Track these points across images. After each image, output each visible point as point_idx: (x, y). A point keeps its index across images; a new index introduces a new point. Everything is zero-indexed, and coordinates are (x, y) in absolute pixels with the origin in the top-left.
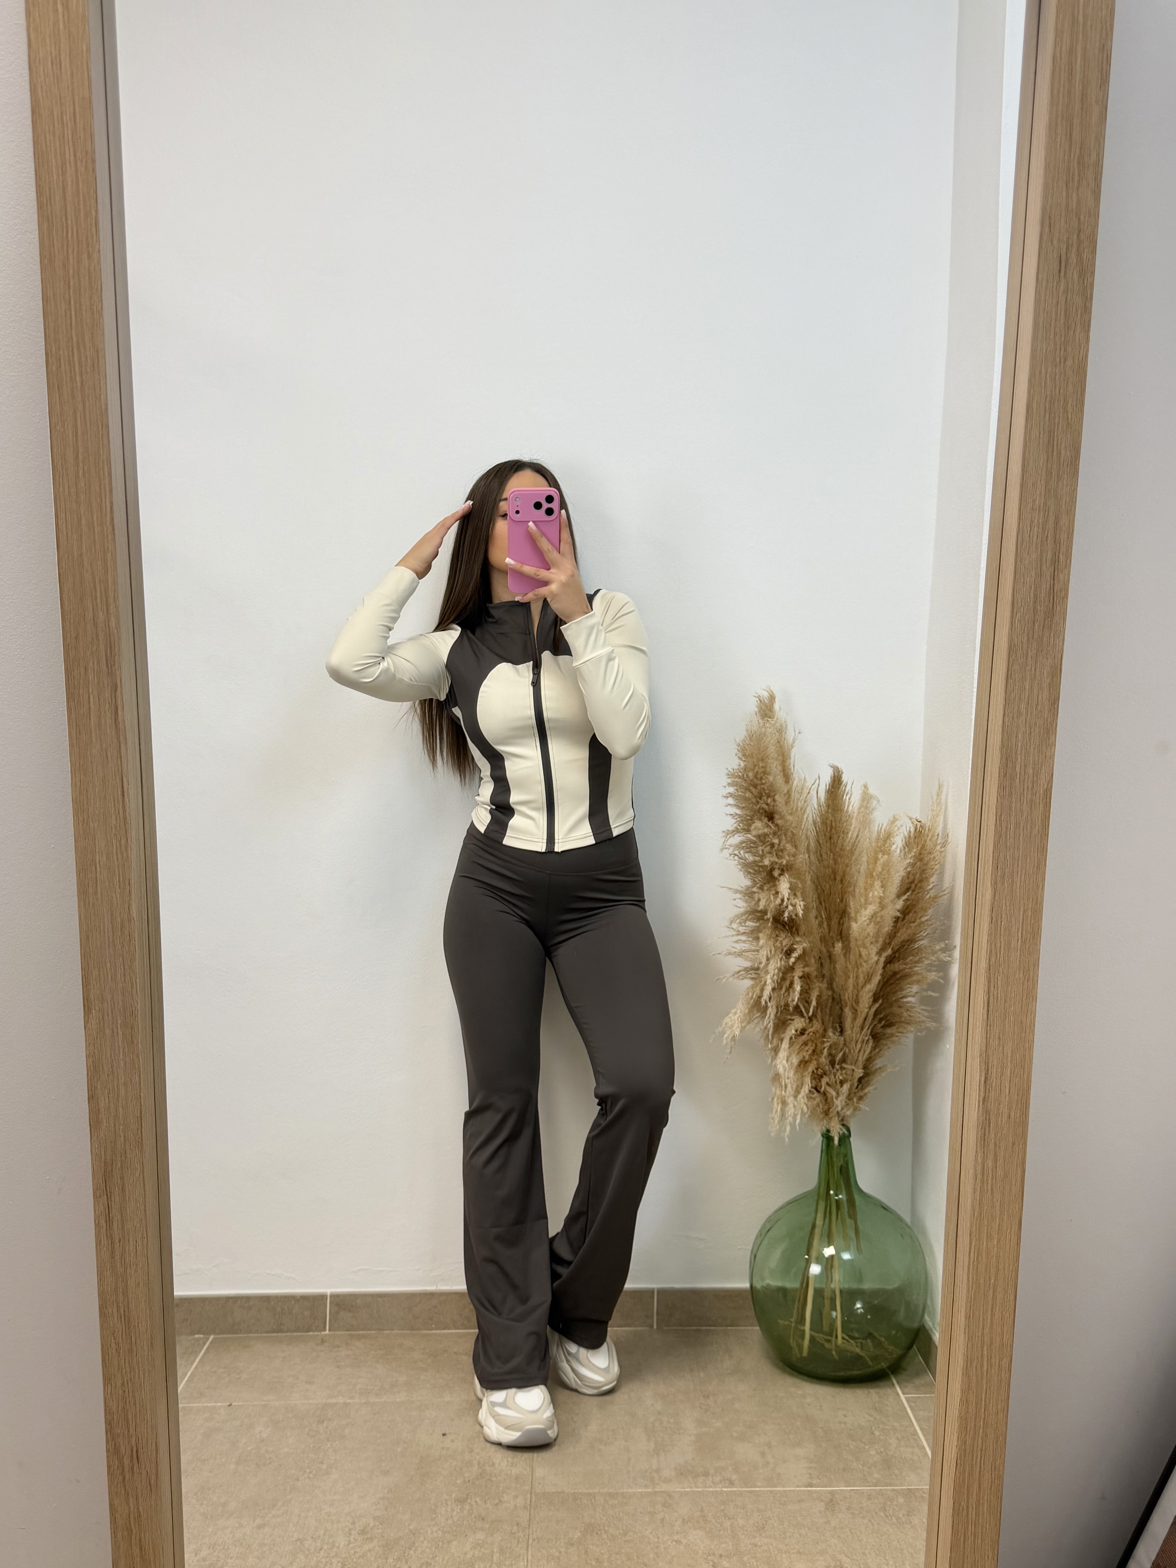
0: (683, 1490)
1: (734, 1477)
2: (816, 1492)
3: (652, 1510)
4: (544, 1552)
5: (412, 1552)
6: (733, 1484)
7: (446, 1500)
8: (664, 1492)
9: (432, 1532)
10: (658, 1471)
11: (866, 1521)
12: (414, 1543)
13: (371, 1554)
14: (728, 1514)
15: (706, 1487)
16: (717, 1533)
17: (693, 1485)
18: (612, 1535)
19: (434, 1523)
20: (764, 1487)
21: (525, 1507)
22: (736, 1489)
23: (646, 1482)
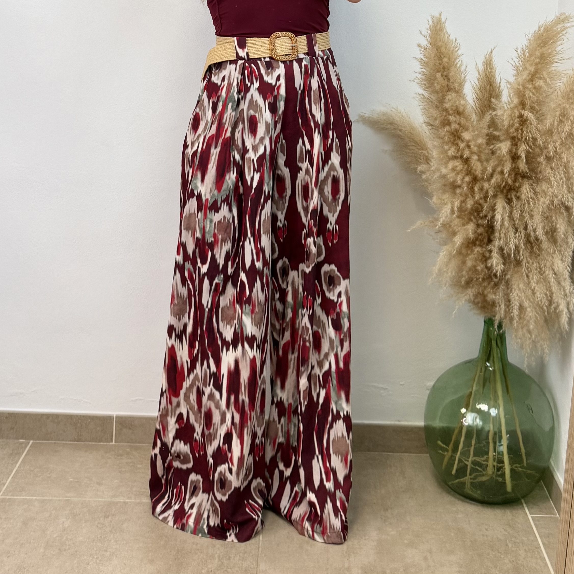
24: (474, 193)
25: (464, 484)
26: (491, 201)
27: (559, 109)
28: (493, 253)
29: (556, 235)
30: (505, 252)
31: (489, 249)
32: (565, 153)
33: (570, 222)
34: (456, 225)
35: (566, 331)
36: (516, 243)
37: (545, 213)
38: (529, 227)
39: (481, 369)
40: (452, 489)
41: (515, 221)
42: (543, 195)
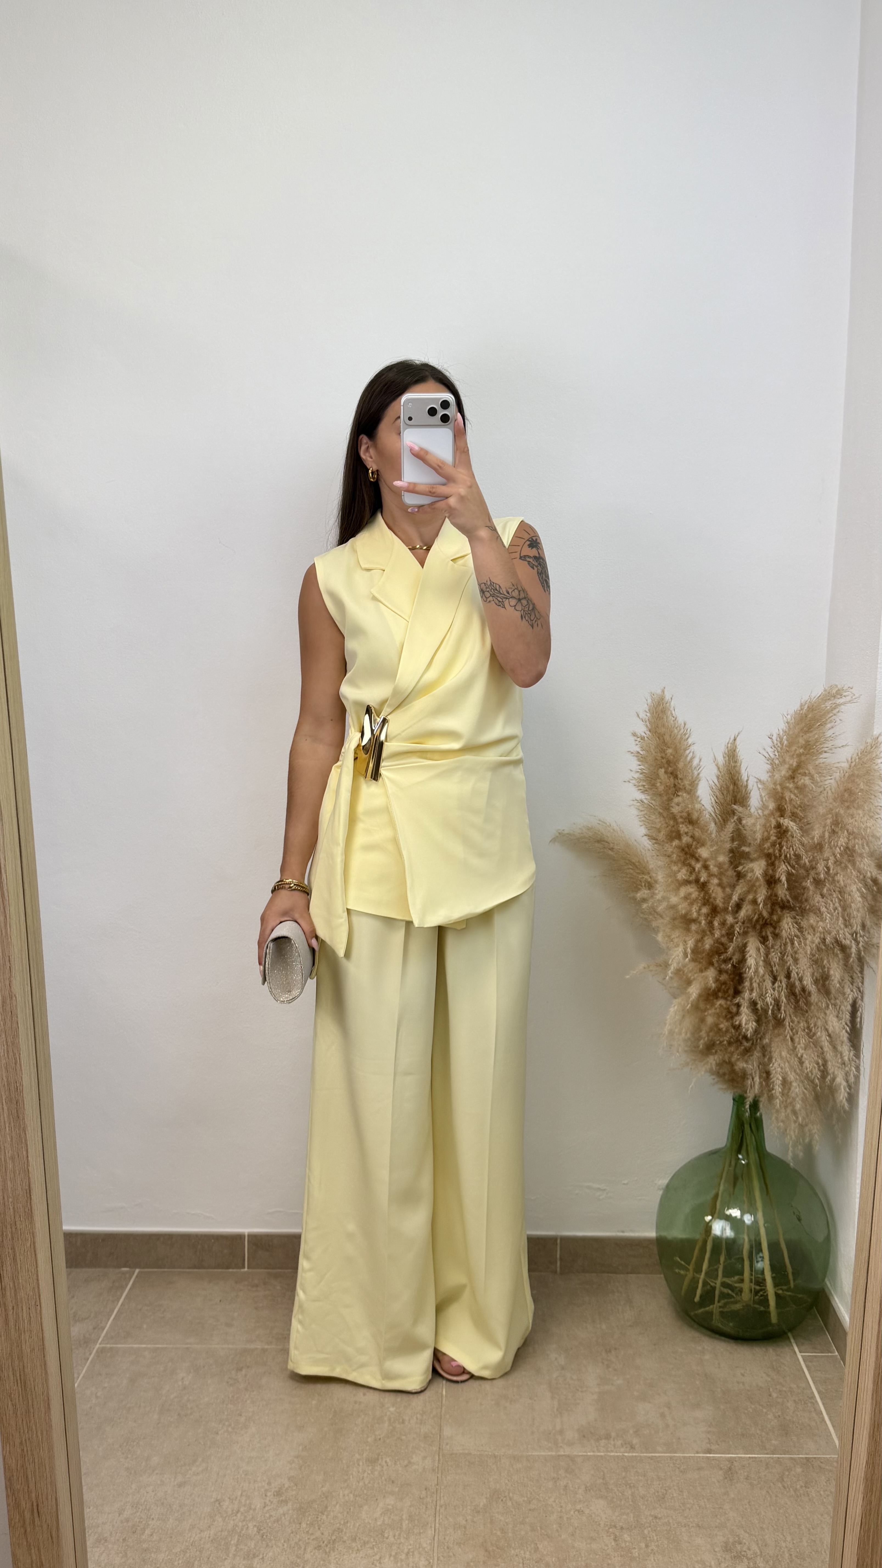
0: (585, 1454)
1: (635, 1441)
2: (714, 1459)
3: (555, 1475)
4: (451, 1519)
5: (324, 1517)
6: (634, 1449)
7: (358, 1460)
8: (568, 1456)
9: (344, 1495)
10: (561, 1432)
11: (764, 1492)
12: (326, 1507)
13: (285, 1519)
14: (629, 1482)
15: (607, 1451)
16: (619, 1502)
17: (595, 1449)
18: (516, 1502)
19: (346, 1484)
20: (665, 1453)
21: (434, 1470)
22: (637, 1454)
23: (550, 1445)
24: (714, 930)
25: (711, 1313)
26: (739, 940)
27: (830, 816)
28: (742, 1008)
29: (829, 984)
30: (759, 1006)
31: (737, 1001)
32: (840, 875)
33: (846, 966)
34: (691, 972)
35: (845, 1111)
36: (775, 996)
37: (814, 955)
38: (792, 975)
39: (731, 1162)
40: (695, 1321)
41: (772, 967)
42: (811, 931)
